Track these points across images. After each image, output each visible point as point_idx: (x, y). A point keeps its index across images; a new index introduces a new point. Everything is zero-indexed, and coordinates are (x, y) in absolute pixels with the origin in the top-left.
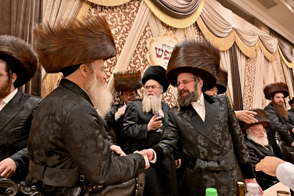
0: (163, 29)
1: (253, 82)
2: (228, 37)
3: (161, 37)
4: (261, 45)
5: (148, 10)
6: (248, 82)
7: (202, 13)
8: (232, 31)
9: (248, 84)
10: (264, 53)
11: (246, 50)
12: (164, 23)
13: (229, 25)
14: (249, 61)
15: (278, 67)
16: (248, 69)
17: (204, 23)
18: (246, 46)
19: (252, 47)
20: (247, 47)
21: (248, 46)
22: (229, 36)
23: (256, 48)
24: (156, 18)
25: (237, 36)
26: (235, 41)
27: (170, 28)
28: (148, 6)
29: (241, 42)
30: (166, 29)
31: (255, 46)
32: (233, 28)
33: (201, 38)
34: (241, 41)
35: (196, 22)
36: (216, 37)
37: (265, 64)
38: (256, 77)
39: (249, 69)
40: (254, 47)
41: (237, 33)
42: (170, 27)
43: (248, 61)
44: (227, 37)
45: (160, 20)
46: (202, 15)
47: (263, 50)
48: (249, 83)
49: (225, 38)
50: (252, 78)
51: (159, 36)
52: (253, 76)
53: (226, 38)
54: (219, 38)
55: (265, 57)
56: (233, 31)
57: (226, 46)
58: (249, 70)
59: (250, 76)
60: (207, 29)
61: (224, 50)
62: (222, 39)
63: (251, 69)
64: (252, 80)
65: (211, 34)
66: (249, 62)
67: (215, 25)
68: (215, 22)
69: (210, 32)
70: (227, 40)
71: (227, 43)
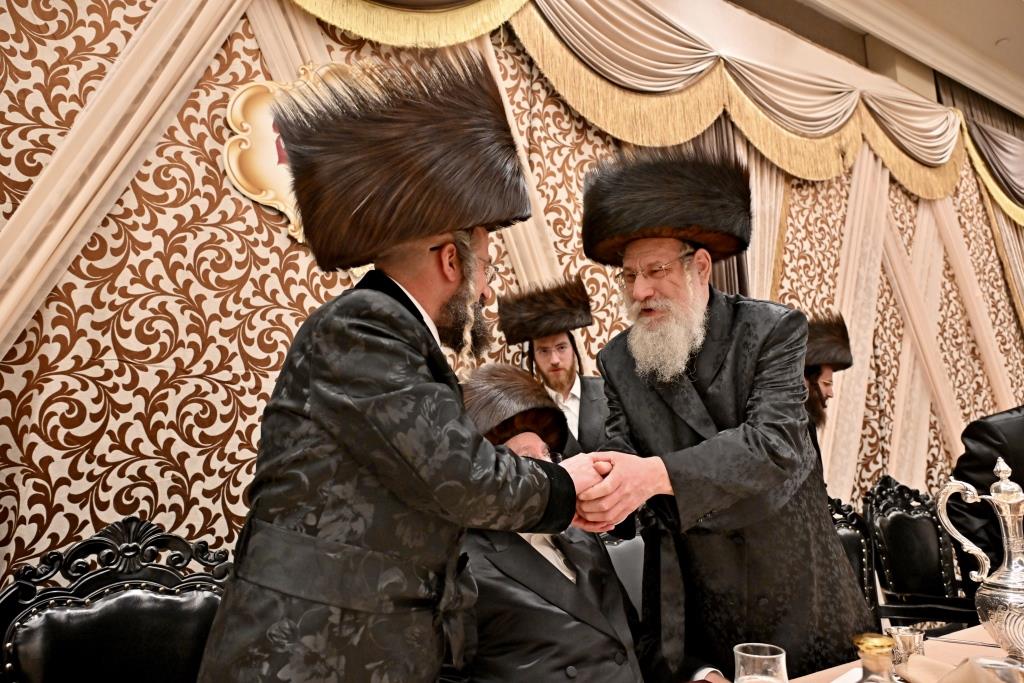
0: (330, 49)
1: (827, 280)
2: (686, 94)
4: (874, 135)
6: (805, 279)
8: (712, 69)
9: (807, 287)
10: (889, 166)
11: (785, 150)
12: (333, 28)
13: (693, 44)
14: (808, 196)
15: (968, 226)
16: (805, 227)
17: (551, 34)
18: (784, 131)
19: (823, 140)
20: (788, 140)
21: (796, 133)
22: (692, 90)
23: (843, 142)
24: (287, 4)
25: (741, 92)
26: (725, 112)
27: (367, 45)
29: (757, 115)
30: (342, 50)
31: (836, 135)
32: (718, 59)
33: (539, 91)
34: (760, 112)
35: (507, 27)
36: (617, 93)
37: (900, 212)
38: (842, 262)
39: (810, 228)
40: (830, 138)
41: (739, 78)
42: (371, 42)
43: (804, 193)
44: (681, 91)
45: (313, 16)
47: (882, 154)
48: (809, 284)
49: (667, 99)
50: (825, 264)
51: (299, 75)
52: (829, 255)
53: (676, 97)
54: (633, 98)
55: (893, 180)
56: (718, 69)
57: (675, 130)
58: (810, 233)
59: (812, 254)
60: (571, 58)
62: (654, 100)
63: (821, 229)
64: (823, 271)
65: (592, 77)
66: (809, 201)
67: (615, 42)
68: (613, 32)
69: (583, 69)
70: (679, 107)
71: (678, 116)
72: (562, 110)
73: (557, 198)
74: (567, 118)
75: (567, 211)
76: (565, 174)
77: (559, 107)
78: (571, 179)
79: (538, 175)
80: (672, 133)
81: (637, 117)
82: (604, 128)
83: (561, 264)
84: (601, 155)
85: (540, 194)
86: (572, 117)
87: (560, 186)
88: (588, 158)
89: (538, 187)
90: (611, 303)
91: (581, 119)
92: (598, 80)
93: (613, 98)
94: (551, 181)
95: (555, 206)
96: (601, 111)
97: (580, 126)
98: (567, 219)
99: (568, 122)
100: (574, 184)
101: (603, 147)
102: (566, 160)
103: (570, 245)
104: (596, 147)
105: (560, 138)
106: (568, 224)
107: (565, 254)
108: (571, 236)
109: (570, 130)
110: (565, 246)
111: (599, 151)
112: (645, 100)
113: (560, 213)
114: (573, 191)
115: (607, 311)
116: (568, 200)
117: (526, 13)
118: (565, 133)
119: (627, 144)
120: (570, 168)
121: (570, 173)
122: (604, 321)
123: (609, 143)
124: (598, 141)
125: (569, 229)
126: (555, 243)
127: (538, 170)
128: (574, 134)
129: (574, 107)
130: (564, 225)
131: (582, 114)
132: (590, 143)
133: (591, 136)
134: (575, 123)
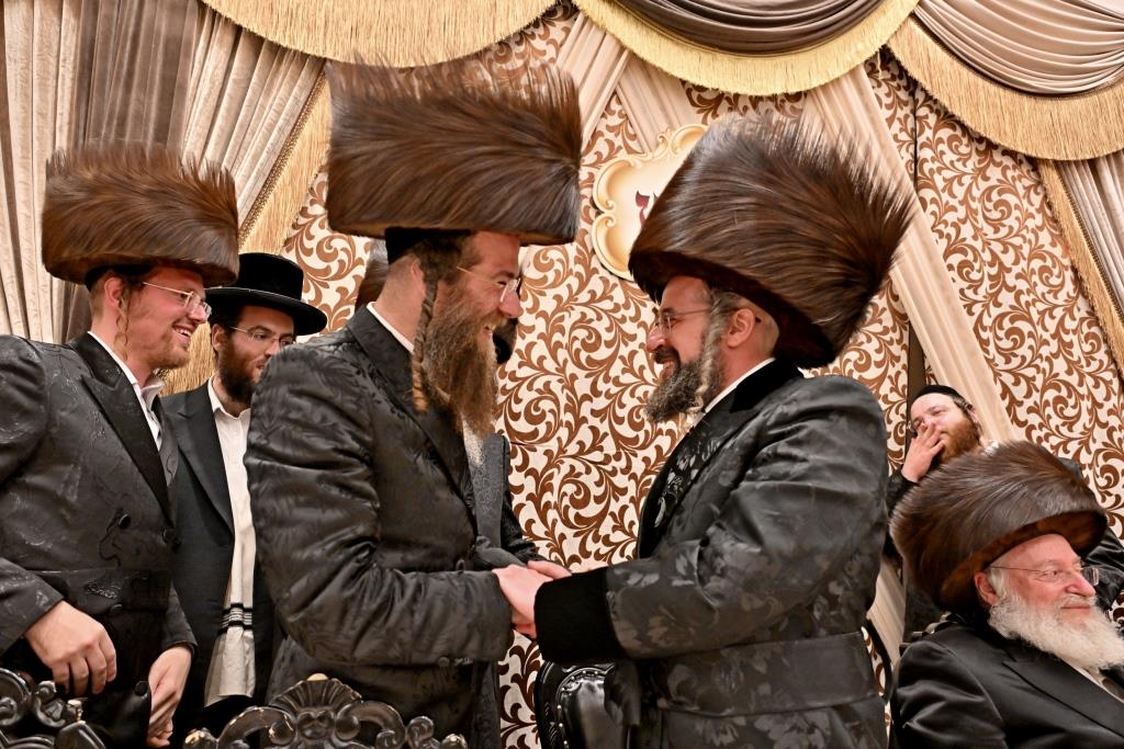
3: (669, 148)
5: (609, 48)
7: (921, 4)
17: (938, 48)
24: (654, 75)
27: (725, 101)
28: (611, 30)
33: (927, 117)
35: (886, 54)
36: (1027, 102)
42: (729, 96)
44: (1111, 86)
46: (921, 13)
49: (1094, 98)
53: (1106, 95)
54: (1048, 105)
57: (1107, 133)
60: (965, 71)
61: (1088, 157)
62: (1077, 103)
65: (993, 88)
67: (1018, 42)
68: (1014, 29)
69: (980, 81)
70: (1111, 106)
71: (1112, 115)
72: (959, 132)
73: (961, 237)
74: (965, 140)
75: (974, 250)
76: (969, 207)
77: (954, 128)
78: (976, 212)
79: (933, 213)
80: (1105, 139)
81: (1057, 126)
82: (1012, 147)
83: (970, 313)
84: (1013, 177)
85: (936, 235)
86: (971, 139)
87: (964, 222)
88: (996, 183)
89: (934, 226)
90: (1041, 356)
91: (981, 139)
92: (1001, 91)
93: (1022, 109)
94: (951, 217)
95: (959, 246)
96: (1008, 129)
97: (982, 147)
98: (975, 260)
99: (967, 146)
100: (980, 217)
101: (1014, 168)
102: (969, 190)
103: (982, 291)
104: (1006, 167)
105: (959, 165)
106: (977, 266)
107: (976, 302)
108: (982, 280)
109: (970, 154)
110: (975, 292)
111: (1010, 173)
112: (1064, 104)
113: (966, 254)
114: (979, 226)
115: (1037, 367)
116: (975, 238)
117: (906, 31)
118: (964, 159)
119: (1045, 161)
120: (973, 199)
121: (975, 205)
122: (1034, 378)
123: (1021, 162)
124: (1008, 161)
125: (979, 271)
126: (962, 291)
127: (932, 207)
128: (975, 158)
129: (973, 127)
130: (972, 268)
131: (983, 133)
132: (998, 165)
133: (997, 157)
134: (975, 144)
